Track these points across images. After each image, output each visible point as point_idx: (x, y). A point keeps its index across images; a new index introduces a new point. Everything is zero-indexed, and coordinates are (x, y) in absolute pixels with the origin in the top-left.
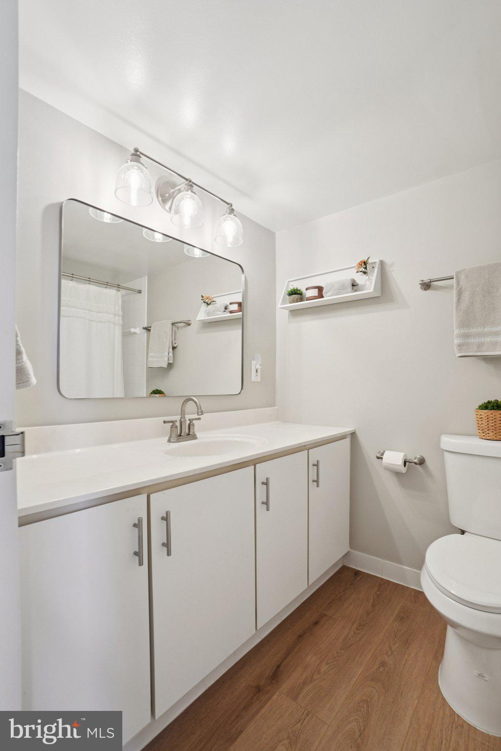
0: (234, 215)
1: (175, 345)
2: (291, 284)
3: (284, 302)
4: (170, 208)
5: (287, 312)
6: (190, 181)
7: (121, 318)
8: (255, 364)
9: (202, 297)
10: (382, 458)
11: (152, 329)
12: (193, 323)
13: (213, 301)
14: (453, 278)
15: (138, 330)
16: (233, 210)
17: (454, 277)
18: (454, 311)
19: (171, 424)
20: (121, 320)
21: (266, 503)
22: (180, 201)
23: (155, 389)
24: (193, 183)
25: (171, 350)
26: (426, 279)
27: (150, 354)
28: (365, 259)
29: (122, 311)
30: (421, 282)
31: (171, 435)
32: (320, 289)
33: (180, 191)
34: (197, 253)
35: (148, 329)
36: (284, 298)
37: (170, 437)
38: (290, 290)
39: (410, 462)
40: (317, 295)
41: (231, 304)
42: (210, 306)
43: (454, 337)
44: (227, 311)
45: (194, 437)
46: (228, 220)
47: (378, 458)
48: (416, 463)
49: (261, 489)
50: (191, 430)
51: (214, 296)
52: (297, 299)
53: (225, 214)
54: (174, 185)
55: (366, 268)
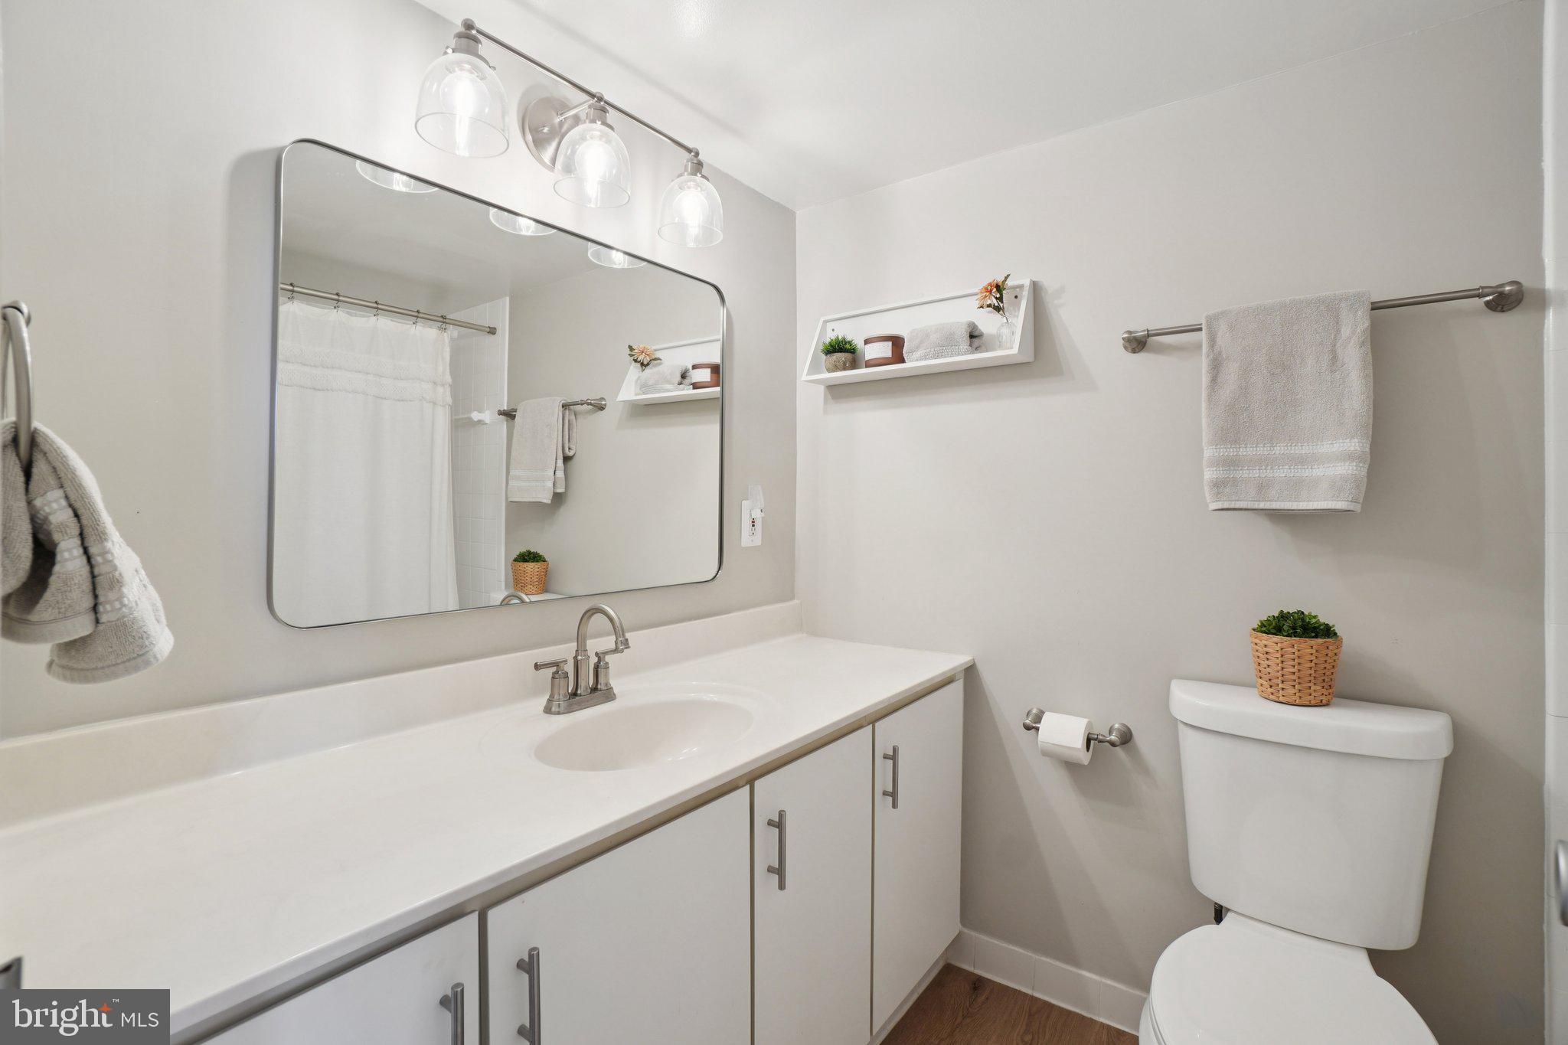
0: (703, 176)
1: (571, 454)
2: (830, 326)
3: (814, 368)
4: (554, 160)
5: (822, 388)
6: (600, 99)
7: (448, 390)
8: (749, 509)
9: (631, 348)
10: (1037, 729)
11: (518, 415)
12: (608, 403)
13: (656, 359)
14: (1200, 329)
15: (488, 416)
16: (700, 164)
17: (1204, 327)
18: (1204, 405)
19: (554, 669)
20: (448, 393)
21: (779, 871)
22: (574, 145)
23: (523, 550)
24: (606, 102)
25: (560, 462)
26: (1139, 327)
27: (512, 473)
28: (1000, 279)
29: (451, 373)
30: (1126, 336)
31: (552, 696)
32: (897, 342)
33: (577, 120)
34: (618, 260)
35: (509, 415)
36: (814, 357)
37: (550, 701)
38: (828, 341)
39: (1100, 741)
40: (889, 354)
41: (694, 367)
42: (648, 370)
43: (1204, 463)
44: (687, 381)
45: (609, 696)
46: (689, 188)
47: (1028, 728)
48: (1113, 744)
49: (767, 838)
50: (602, 680)
51: (658, 347)
52: (844, 363)
53: (681, 175)
54: (563, 107)
55: (1000, 299)
